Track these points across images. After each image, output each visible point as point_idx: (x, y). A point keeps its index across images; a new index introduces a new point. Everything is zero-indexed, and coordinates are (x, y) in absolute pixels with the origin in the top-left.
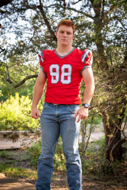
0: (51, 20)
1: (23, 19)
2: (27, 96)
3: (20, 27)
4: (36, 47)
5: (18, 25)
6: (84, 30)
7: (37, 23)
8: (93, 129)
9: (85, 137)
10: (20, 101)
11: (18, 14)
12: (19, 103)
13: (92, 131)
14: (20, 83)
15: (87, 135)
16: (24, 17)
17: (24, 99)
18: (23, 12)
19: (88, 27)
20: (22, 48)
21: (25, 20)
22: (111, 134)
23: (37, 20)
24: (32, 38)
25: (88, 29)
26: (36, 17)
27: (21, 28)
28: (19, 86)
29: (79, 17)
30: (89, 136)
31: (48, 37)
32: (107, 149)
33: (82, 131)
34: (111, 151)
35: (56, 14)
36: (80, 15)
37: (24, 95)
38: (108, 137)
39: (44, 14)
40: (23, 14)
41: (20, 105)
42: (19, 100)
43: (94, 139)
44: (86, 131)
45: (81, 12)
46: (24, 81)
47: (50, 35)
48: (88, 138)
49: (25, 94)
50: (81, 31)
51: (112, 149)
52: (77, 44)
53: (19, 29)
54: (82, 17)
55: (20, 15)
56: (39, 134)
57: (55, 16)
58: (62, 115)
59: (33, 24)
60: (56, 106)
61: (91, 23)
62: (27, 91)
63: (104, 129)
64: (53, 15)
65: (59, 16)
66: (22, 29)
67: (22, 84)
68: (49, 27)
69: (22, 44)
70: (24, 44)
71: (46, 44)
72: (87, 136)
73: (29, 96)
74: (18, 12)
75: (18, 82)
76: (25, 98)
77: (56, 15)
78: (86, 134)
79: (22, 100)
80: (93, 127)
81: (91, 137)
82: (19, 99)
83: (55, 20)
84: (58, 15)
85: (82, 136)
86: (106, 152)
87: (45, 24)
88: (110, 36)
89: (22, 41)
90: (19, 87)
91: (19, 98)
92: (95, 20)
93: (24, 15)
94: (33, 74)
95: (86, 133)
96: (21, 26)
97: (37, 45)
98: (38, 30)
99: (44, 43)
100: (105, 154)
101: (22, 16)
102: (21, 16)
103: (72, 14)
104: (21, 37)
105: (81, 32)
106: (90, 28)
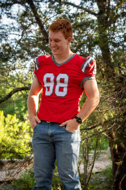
0: (44, 17)
1: (9, 17)
2: (14, 115)
3: (4, 27)
4: (25, 51)
5: (2, 24)
6: (85, 30)
7: (26, 22)
8: (98, 155)
9: (88, 165)
10: (5, 121)
11: (3, 11)
12: (4, 123)
13: (96, 158)
14: (5, 98)
15: (91, 163)
16: (10, 14)
17: (10, 118)
18: (9, 8)
19: (90, 27)
20: (7, 53)
21: (12, 18)
22: (119, 161)
23: (26, 18)
24: (20, 40)
25: (90, 29)
26: (25, 14)
27: (6, 28)
28: (4, 101)
29: (78, 14)
30: (92, 164)
31: (40, 39)
32: (115, 180)
33: (83, 158)
34: (121, 182)
35: (50, 10)
36: (80, 11)
37: (10, 114)
38: (116, 165)
39: (35, 10)
40: (8, 11)
41: (5, 126)
42: (3, 120)
43: (98, 167)
44: (89, 158)
45: (82, 8)
46: (10, 95)
47: (43, 36)
48: (91, 166)
49: (12, 112)
50: (81, 31)
51: (122, 180)
52: (76, 48)
53: (3, 29)
54: (82, 14)
55: (5, 11)
56: (28, 160)
57: (48, 12)
58: (57, 134)
59: (21, 23)
60: (49, 123)
61: (93, 21)
62: (14, 108)
63: (111, 154)
64: (46, 12)
65: (54, 12)
66: (8, 29)
67: (7, 99)
68: (41, 27)
69: (7, 48)
70: (10, 48)
71: (37, 48)
72: (90, 165)
73: (17, 114)
74: (3, 8)
75: (2, 97)
76: (12, 118)
77: (50, 12)
78: (89, 162)
79: (7, 120)
80: (98, 153)
81: (95, 166)
82: (5, 119)
83: (49, 18)
84: (52, 12)
85: (84, 164)
86: (114, 183)
87: (36, 22)
88: (117, 37)
89: (8, 45)
90: (4, 103)
91: (4, 117)
92: (98, 18)
93: (10, 11)
94: (21, 85)
95: (89, 160)
96: (7, 25)
97: (26, 50)
98: (27, 30)
99: (35, 46)
100: (112, 186)
101: (8, 12)
102: (6, 13)
103: (70, 10)
104: (6, 40)
105: (82, 33)
106: (92, 28)
